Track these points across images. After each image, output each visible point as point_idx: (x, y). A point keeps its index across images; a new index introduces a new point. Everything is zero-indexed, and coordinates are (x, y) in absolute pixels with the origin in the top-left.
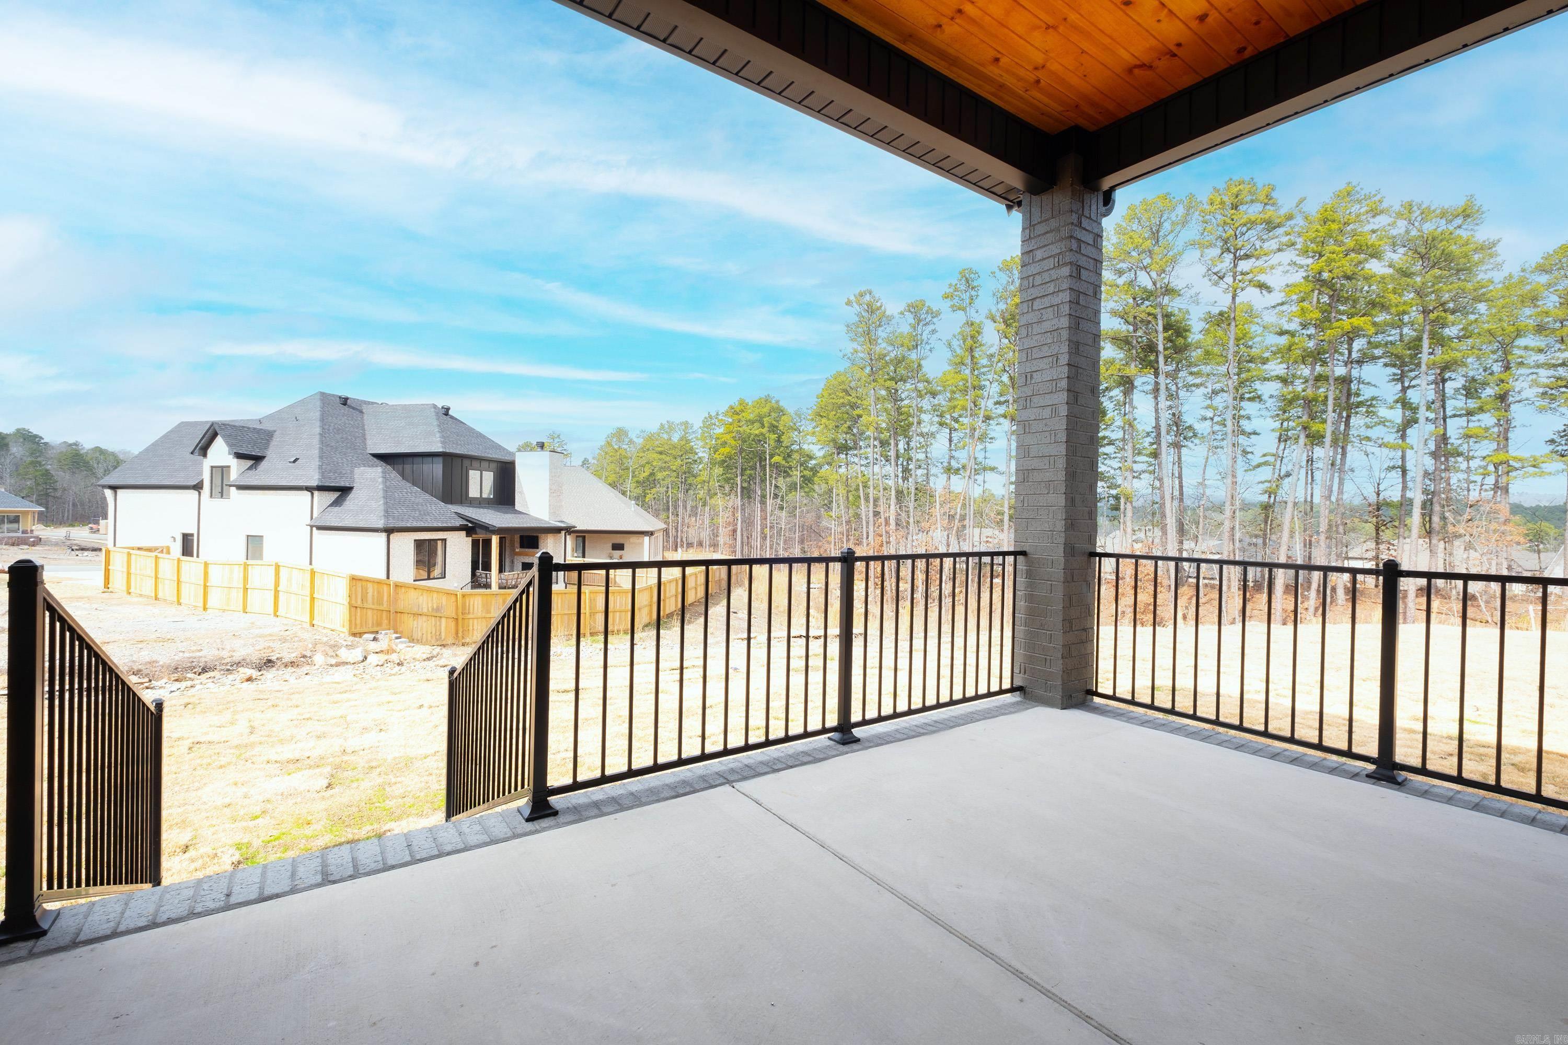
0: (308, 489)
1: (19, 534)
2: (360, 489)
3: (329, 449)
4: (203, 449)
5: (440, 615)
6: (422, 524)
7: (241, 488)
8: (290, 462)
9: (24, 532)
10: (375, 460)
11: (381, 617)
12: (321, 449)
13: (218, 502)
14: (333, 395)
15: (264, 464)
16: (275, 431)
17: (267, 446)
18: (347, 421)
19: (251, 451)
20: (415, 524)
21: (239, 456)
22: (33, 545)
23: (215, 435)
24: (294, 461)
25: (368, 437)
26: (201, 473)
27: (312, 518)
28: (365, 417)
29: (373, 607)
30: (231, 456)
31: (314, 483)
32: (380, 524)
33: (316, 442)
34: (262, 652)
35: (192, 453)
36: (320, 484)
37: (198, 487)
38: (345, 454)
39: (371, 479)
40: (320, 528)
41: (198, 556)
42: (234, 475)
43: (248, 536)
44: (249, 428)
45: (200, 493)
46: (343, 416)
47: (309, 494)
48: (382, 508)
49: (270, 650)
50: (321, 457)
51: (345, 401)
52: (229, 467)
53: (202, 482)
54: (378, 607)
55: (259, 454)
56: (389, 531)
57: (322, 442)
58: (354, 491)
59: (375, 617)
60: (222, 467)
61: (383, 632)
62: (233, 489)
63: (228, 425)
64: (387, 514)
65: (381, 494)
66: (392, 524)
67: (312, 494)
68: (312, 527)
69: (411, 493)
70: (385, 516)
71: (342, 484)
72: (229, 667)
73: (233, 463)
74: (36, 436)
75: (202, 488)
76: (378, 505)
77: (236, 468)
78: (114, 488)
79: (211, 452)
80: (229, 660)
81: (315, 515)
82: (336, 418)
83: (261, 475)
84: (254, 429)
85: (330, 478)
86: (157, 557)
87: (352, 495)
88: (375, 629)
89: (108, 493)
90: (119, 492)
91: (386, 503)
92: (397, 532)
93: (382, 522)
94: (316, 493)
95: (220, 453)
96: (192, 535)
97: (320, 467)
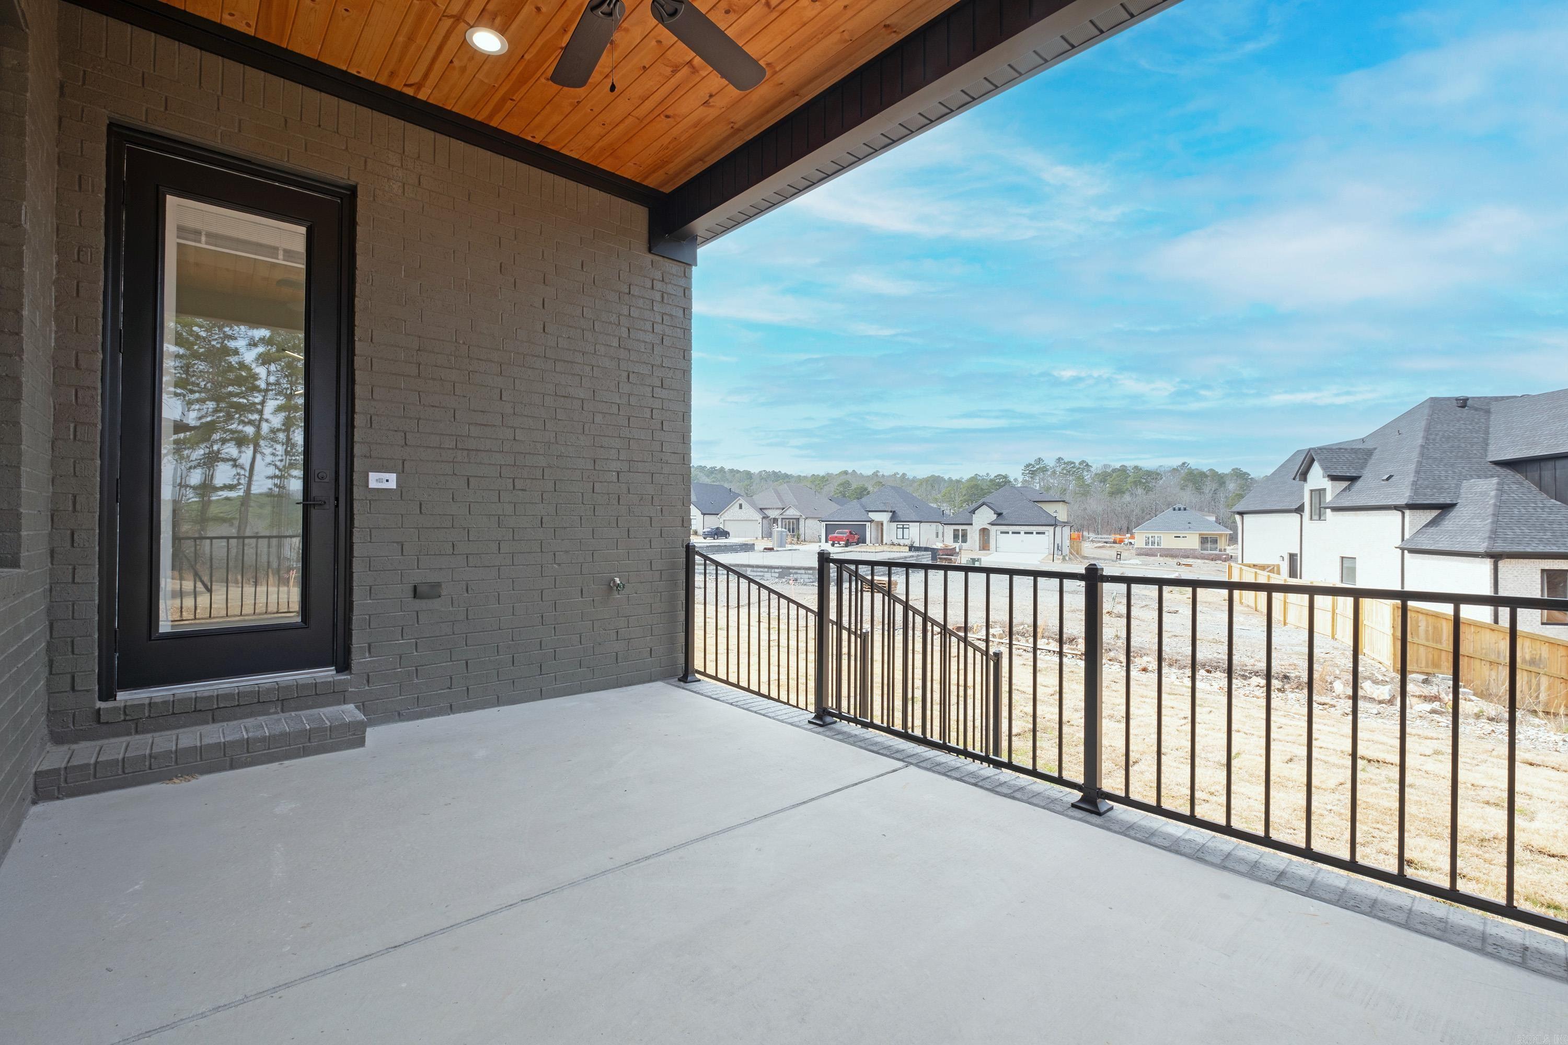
0: (1396, 508)
1: (1217, 552)
2: (1465, 506)
3: (1430, 461)
4: (1304, 475)
5: (1537, 670)
6: (1555, 549)
7: (1335, 509)
8: (1383, 480)
9: (1220, 550)
10: (1498, 468)
11: (1440, 657)
12: (1420, 463)
13: (1317, 524)
14: (1449, 399)
15: (1359, 484)
16: (1375, 449)
17: (1363, 466)
18: (1463, 426)
19: (1346, 472)
20: (1540, 549)
21: (1334, 478)
22: (1225, 561)
23: (1312, 461)
24: (1388, 479)
25: (1491, 441)
26: (1303, 498)
27: (1403, 539)
28: (1492, 417)
29: (1427, 644)
30: (1327, 479)
31: (1403, 502)
32: (1482, 548)
33: (1415, 456)
34: (1283, 667)
35: (1294, 479)
36: (1411, 502)
37: (1300, 510)
38: (1452, 465)
39: (1481, 493)
40: (1412, 551)
41: (1301, 578)
42: (1329, 497)
43: (1342, 558)
44: (1346, 449)
45: (1301, 516)
46: (1458, 421)
47: (1399, 513)
48: (1488, 528)
49: (1293, 667)
50: (1417, 472)
51: (1463, 403)
52: (1324, 490)
53: (1303, 504)
54: (1434, 645)
55: (1354, 475)
56: (1496, 557)
57: (1422, 454)
58: (1457, 508)
59: (1431, 656)
60: (1319, 490)
61: (1440, 676)
62: (1328, 511)
63: (1325, 449)
64: (1494, 535)
65: (1490, 510)
66: (1500, 547)
67: (1403, 514)
68: (1403, 550)
69: (1542, 508)
70: (1490, 537)
71: (1441, 501)
72: (1247, 674)
73: (1327, 484)
74: (1246, 473)
75: (1303, 511)
76: (1484, 525)
77: (1331, 490)
78: (1241, 514)
79: (1310, 476)
80: (1250, 668)
81: (1407, 536)
82: (1448, 425)
83: (1356, 497)
84: (1352, 449)
85: (1425, 495)
86: (1256, 573)
87: (1453, 513)
88: (1430, 670)
89: (1238, 517)
90: (1245, 516)
91: (1495, 522)
92: (1508, 558)
93: (1486, 544)
94: (1407, 512)
95: (1317, 478)
96: (1296, 555)
97: (1414, 483)
